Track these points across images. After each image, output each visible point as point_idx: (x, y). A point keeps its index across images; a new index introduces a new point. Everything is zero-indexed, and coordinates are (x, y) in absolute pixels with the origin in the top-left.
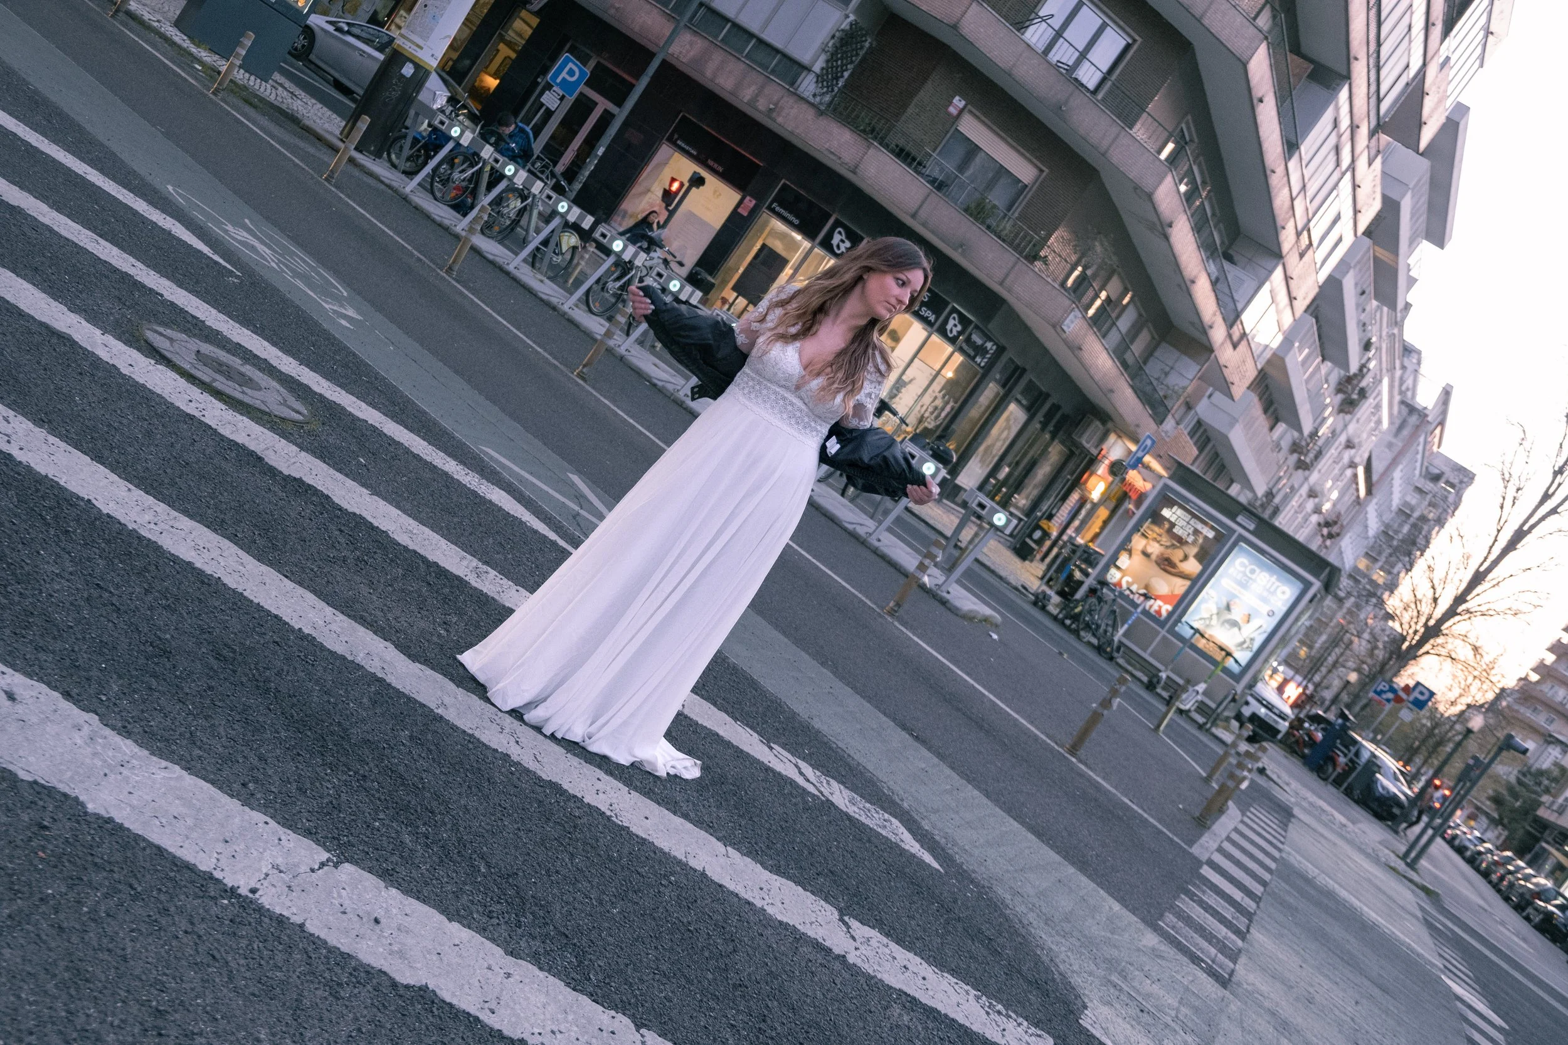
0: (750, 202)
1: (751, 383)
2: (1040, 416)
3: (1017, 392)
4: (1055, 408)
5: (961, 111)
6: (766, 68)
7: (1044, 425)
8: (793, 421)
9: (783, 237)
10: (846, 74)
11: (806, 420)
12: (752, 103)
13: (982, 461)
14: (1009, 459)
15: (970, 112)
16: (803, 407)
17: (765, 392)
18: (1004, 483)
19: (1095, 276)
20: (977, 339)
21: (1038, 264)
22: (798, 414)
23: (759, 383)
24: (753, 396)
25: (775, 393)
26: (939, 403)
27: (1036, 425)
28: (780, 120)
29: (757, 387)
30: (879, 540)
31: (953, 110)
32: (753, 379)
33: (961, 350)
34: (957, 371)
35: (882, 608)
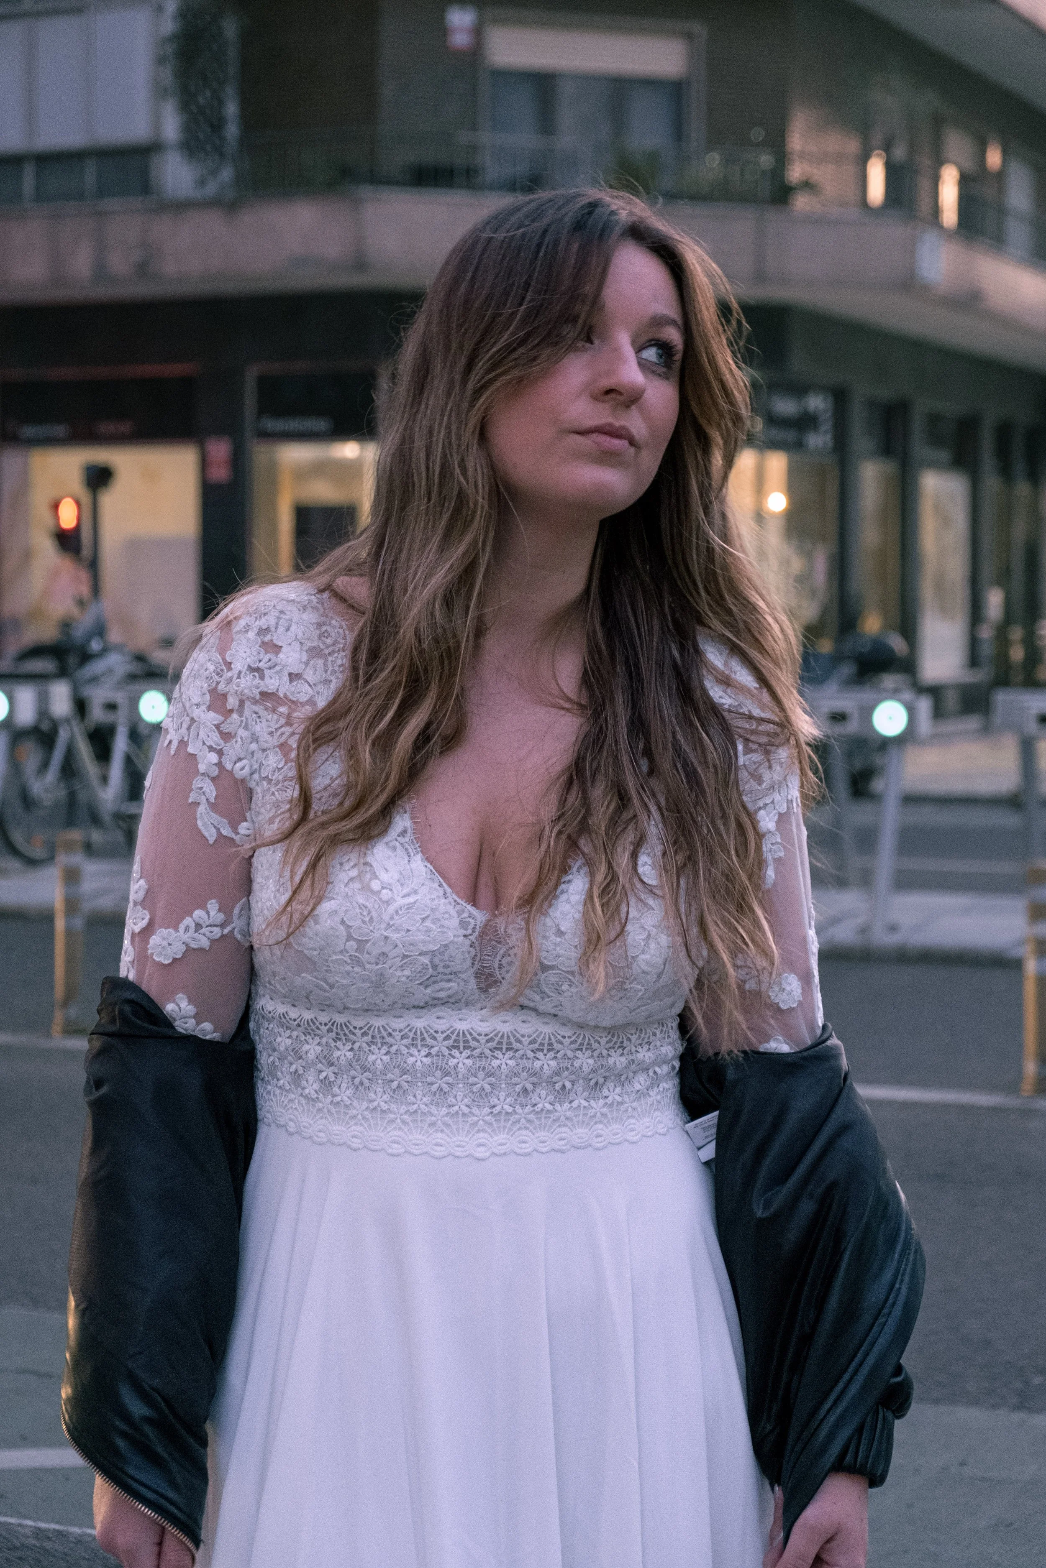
0: (220, 449)
1: (312, 1049)
2: (988, 461)
3: (920, 448)
4: (1004, 432)
5: (478, 32)
6: (80, 196)
7: (1005, 471)
8: (542, 1098)
9: (321, 469)
10: (232, 109)
11: (586, 1062)
12: (101, 272)
13: (945, 611)
14: (988, 571)
15: (497, 21)
16: (547, 1029)
17: (378, 1058)
18: (1008, 620)
19: (913, 150)
20: (785, 406)
21: (801, 202)
22: (547, 1064)
23: (342, 1034)
24: (344, 1093)
25: (417, 1039)
26: (797, 565)
27: (992, 483)
28: (170, 268)
29: (343, 1053)
30: (893, 928)
31: (460, 39)
32: (310, 1029)
33: (774, 445)
34: (791, 490)
35: (1013, 1087)
